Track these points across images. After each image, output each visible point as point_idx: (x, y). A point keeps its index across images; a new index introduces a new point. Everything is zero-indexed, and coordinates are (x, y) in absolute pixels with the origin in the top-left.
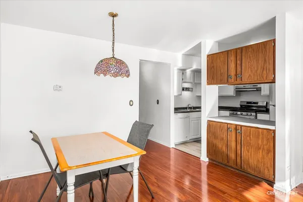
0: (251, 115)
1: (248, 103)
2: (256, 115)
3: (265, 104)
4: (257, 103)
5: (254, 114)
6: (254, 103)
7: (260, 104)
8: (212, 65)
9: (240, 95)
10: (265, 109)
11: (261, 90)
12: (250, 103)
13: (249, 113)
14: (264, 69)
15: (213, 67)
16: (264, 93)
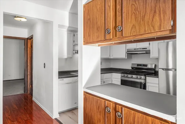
0: (141, 78)
1: (138, 65)
2: (146, 78)
3: (153, 67)
4: (146, 65)
5: (143, 77)
6: (144, 65)
7: (149, 66)
8: (88, 17)
9: (131, 58)
10: (153, 72)
11: (150, 53)
12: (140, 65)
13: (139, 76)
14: (155, 12)
15: (89, 19)
16: (153, 56)
